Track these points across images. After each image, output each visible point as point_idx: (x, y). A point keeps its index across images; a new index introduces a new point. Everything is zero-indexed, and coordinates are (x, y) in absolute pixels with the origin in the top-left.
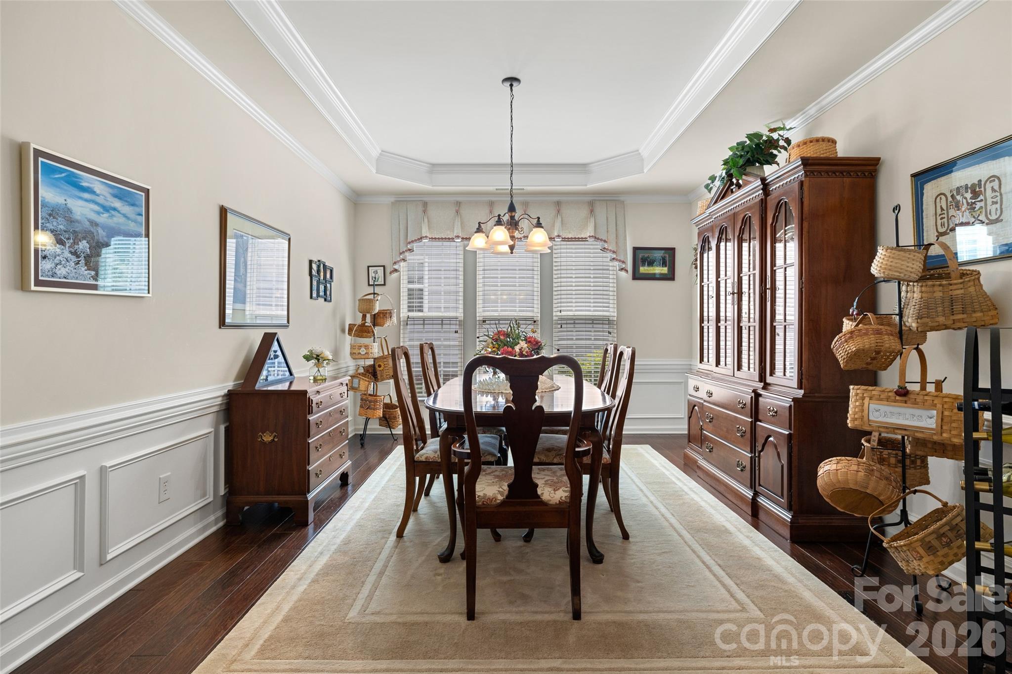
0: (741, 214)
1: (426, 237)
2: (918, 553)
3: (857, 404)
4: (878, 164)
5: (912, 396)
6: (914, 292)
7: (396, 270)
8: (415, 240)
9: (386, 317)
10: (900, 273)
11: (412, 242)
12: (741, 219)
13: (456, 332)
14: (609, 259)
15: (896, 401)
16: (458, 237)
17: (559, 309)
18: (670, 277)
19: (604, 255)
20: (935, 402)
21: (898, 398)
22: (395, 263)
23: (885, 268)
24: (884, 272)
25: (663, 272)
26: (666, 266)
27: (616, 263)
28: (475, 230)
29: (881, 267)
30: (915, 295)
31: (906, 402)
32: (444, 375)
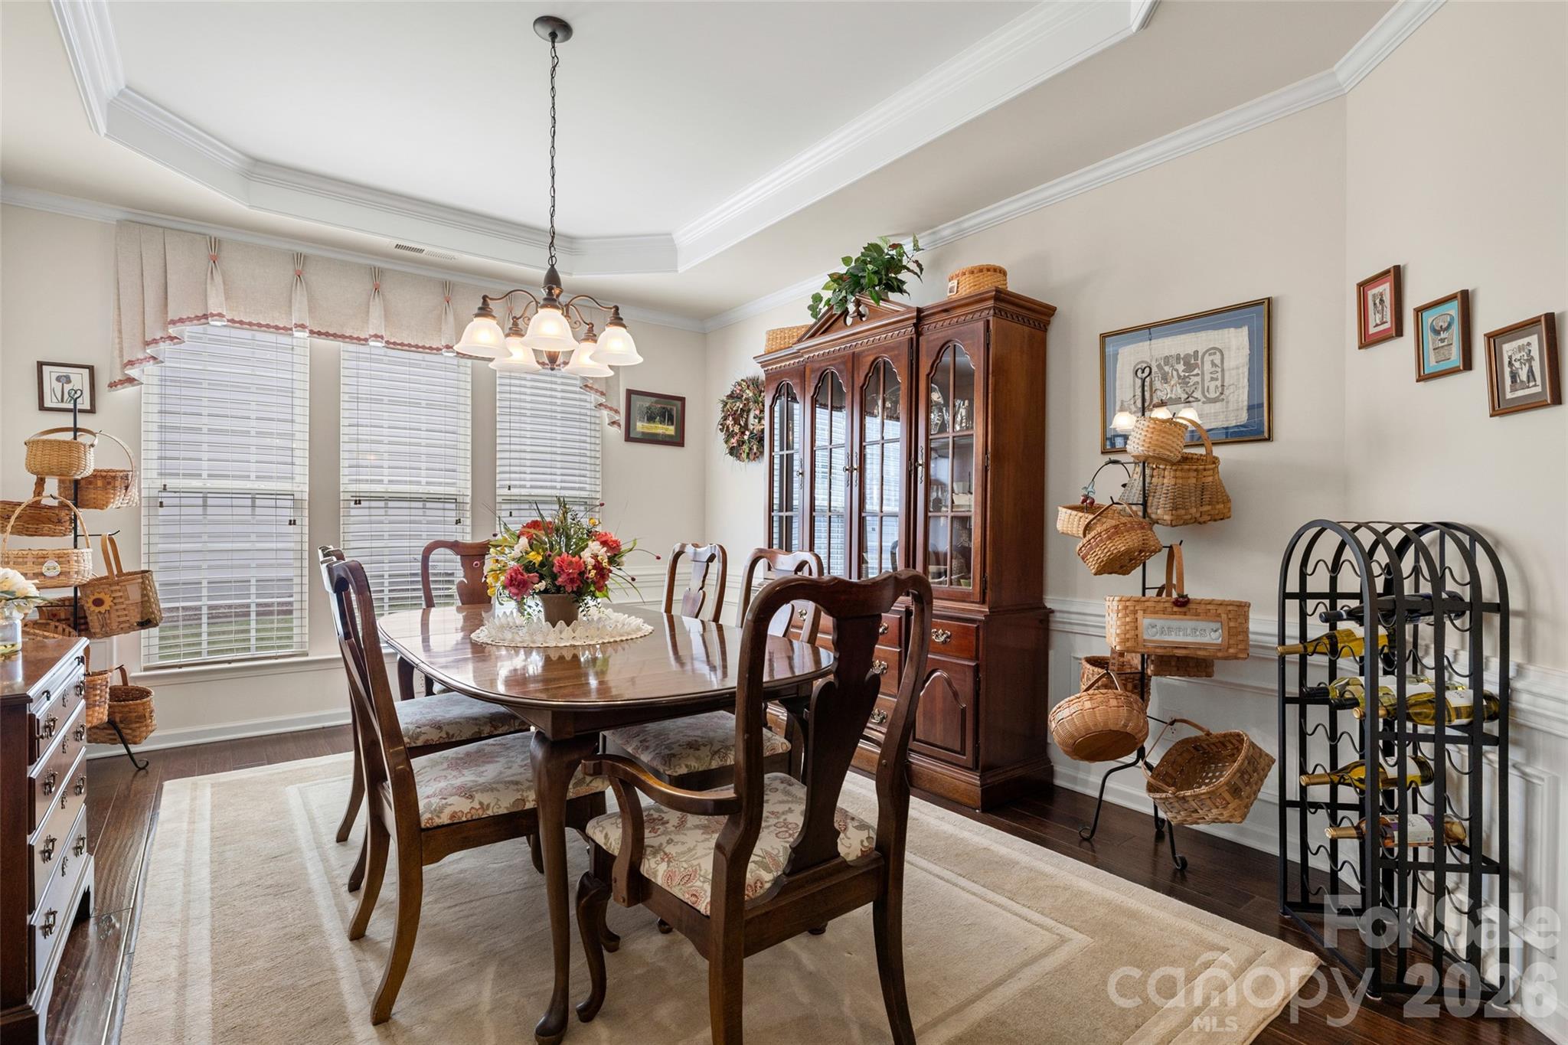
0: (869, 355)
1: (220, 315)
2: (1224, 799)
3: (1128, 619)
4: (1053, 315)
5: (1191, 606)
6: (1164, 477)
7: (131, 380)
8: (190, 319)
9: (114, 488)
10: (1171, 452)
11: (181, 321)
12: (869, 363)
13: (292, 523)
14: (593, 405)
15: (1175, 613)
16: (303, 327)
17: (508, 483)
18: (678, 441)
19: (583, 397)
20: (1218, 612)
21: (1176, 609)
22: (131, 363)
23: (1156, 445)
24: (1154, 450)
25: (668, 433)
26: (672, 424)
27: (605, 413)
28: (476, 311)
29: (1150, 443)
30: (1166, 481)
31: (1185, 614)
32: (258, 614)
